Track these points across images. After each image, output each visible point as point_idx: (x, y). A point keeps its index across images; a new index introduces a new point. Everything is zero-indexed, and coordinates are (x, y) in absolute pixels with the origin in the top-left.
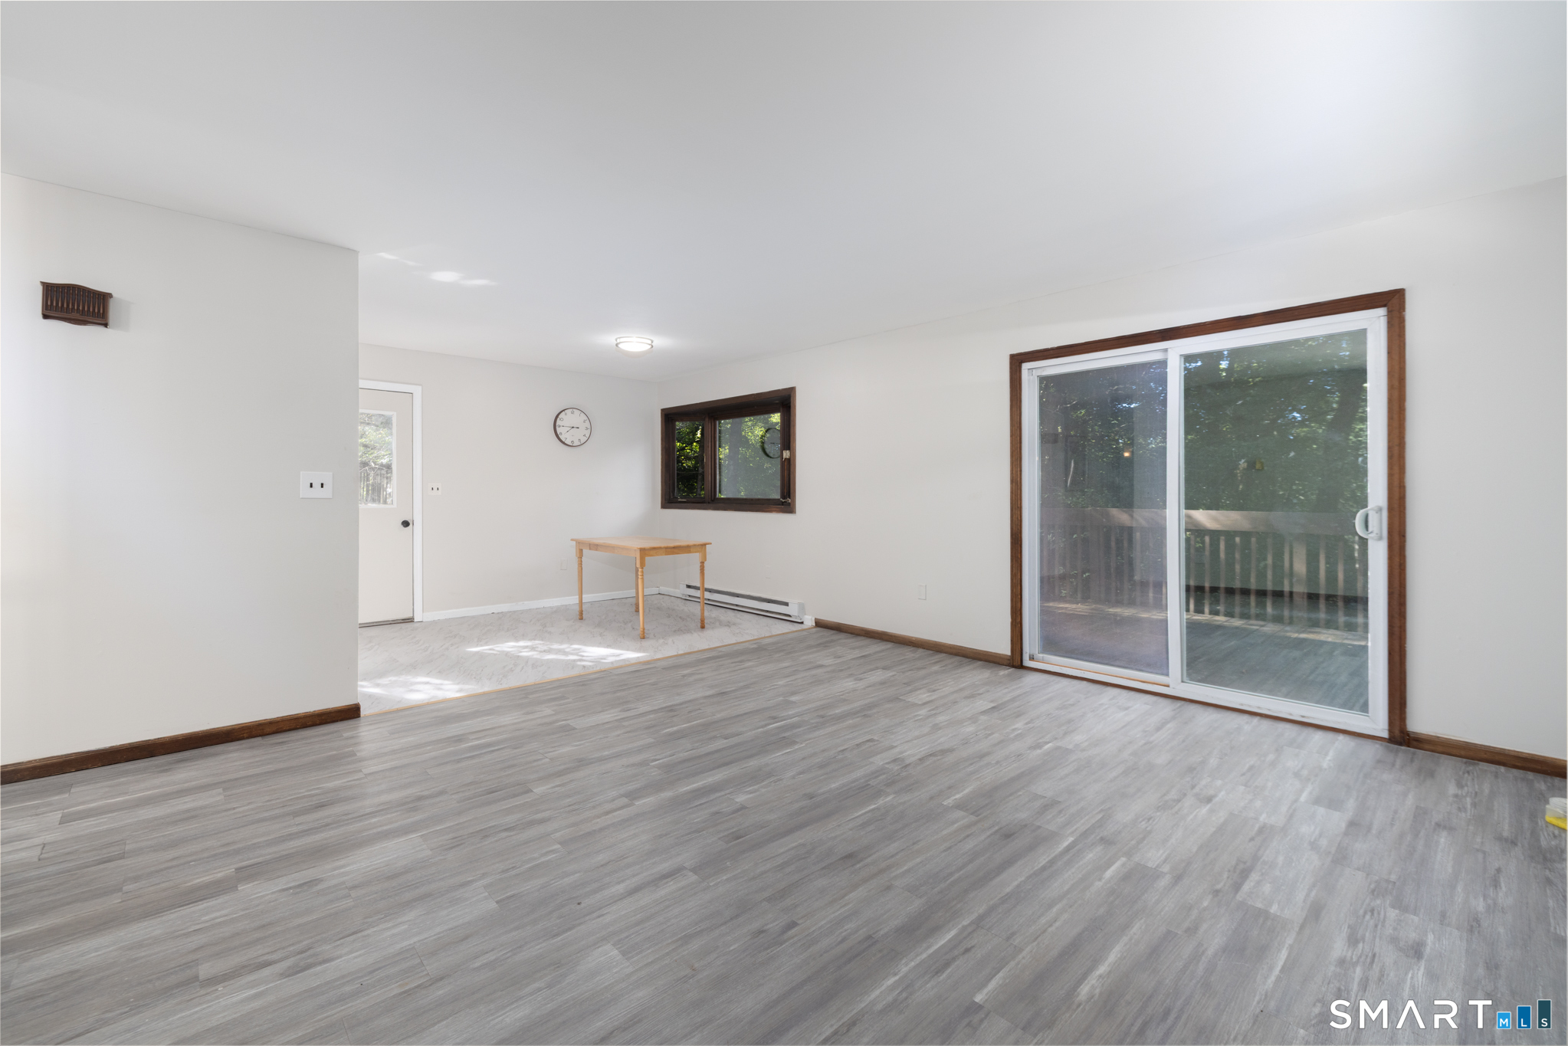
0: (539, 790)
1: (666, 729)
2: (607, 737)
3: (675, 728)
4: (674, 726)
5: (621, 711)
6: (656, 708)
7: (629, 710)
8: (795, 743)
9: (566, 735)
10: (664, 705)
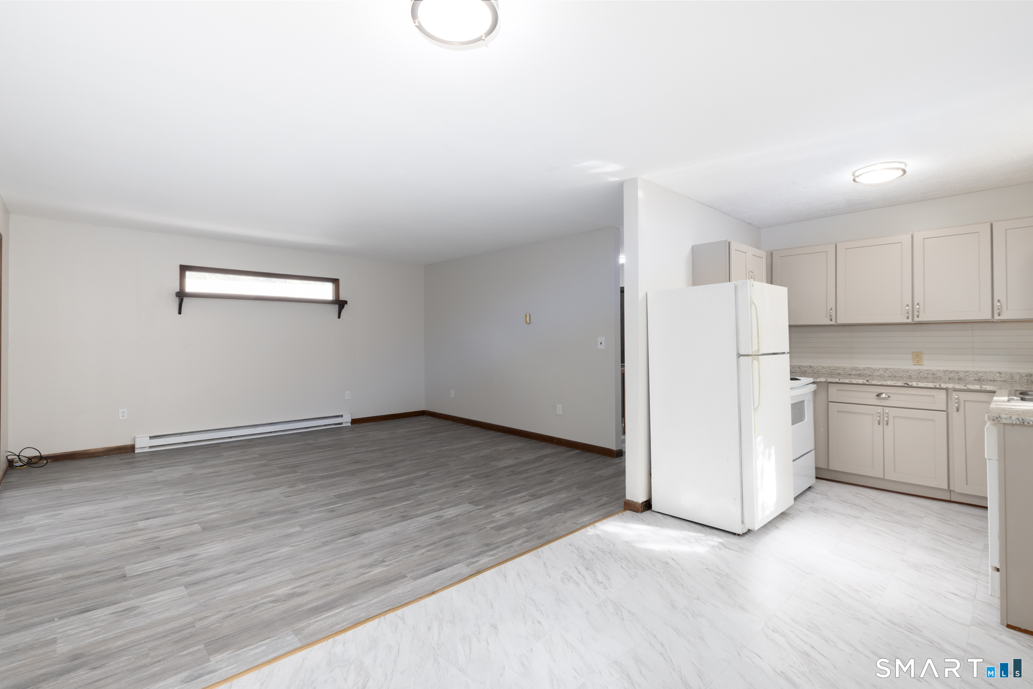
0: (468, 476)
1: (409, 504)
2: (447, 498)
3: (404, 503)
4: (404, 505)
5: (443, 516)
6: (416, 519)
7: (437, 517)
8: (334, 496)
9: (472, 499)
10: (409, 521)
